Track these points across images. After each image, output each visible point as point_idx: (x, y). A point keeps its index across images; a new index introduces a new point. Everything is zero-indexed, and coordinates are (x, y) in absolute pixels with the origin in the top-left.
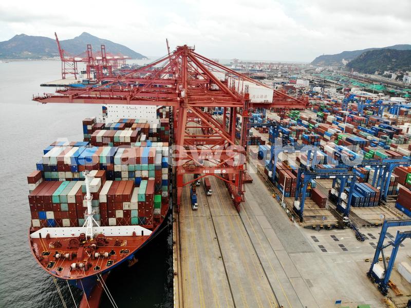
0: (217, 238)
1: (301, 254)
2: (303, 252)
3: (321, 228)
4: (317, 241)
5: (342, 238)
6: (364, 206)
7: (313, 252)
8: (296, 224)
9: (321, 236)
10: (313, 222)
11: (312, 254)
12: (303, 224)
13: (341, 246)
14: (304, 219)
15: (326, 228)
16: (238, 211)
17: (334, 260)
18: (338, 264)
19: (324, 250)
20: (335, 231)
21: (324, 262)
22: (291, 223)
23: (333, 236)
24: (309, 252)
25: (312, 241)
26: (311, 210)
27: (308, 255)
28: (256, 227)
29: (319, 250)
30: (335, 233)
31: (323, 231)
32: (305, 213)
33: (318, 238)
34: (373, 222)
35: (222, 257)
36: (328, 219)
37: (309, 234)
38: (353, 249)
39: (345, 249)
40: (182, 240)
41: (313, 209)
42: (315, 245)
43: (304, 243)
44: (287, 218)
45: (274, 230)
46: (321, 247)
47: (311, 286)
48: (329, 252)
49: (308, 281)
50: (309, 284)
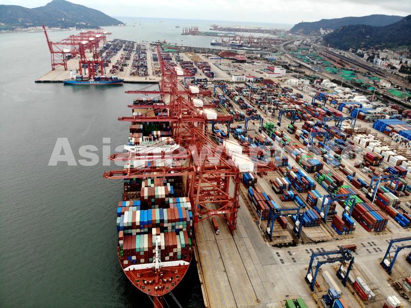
0: (221, 257)
1: (270, 266)
2: (271, 264)
3: (283, 246)
4: (279, 256)
5: (294, 253)
6: (311, 226)
7: (277, 264)
8: (267, 243)
9: (282, 252)
10: (278, 241)
11: (276, 265)
12: (272, 243)
13: (293, 259)
14: (273, 239)
15: (286, 245)
16: (232, 235)
17: (288, 269)
18: (290, 272)
19: (283, 263)
20: (291, 248)
21: (282, 270)
22: (264, 242)
23: (289, 252)
24: (274, 264)
25: (276, 255)
26: (277, 231)
27: (274, 266)
28: (244, 247)
29: (280, 262)
30: (291, 249)
31: (283, 248)
32: (274, 234)
33: (280, 254)
34: (314, 239)
35: (225, 271)
36: (288, 238)
37: (275, 251)
38: (300, 261)
39: (295, 261)
40: (201, 260)
41: (278, 230)
42: (278, 259)
43: (272, 258)
44: (262, 239)
45: (255, 249)
46: (281, 260)
47: (274, 286)
48: (285, 264)
49: (272, 283)
50: (273, 285)
